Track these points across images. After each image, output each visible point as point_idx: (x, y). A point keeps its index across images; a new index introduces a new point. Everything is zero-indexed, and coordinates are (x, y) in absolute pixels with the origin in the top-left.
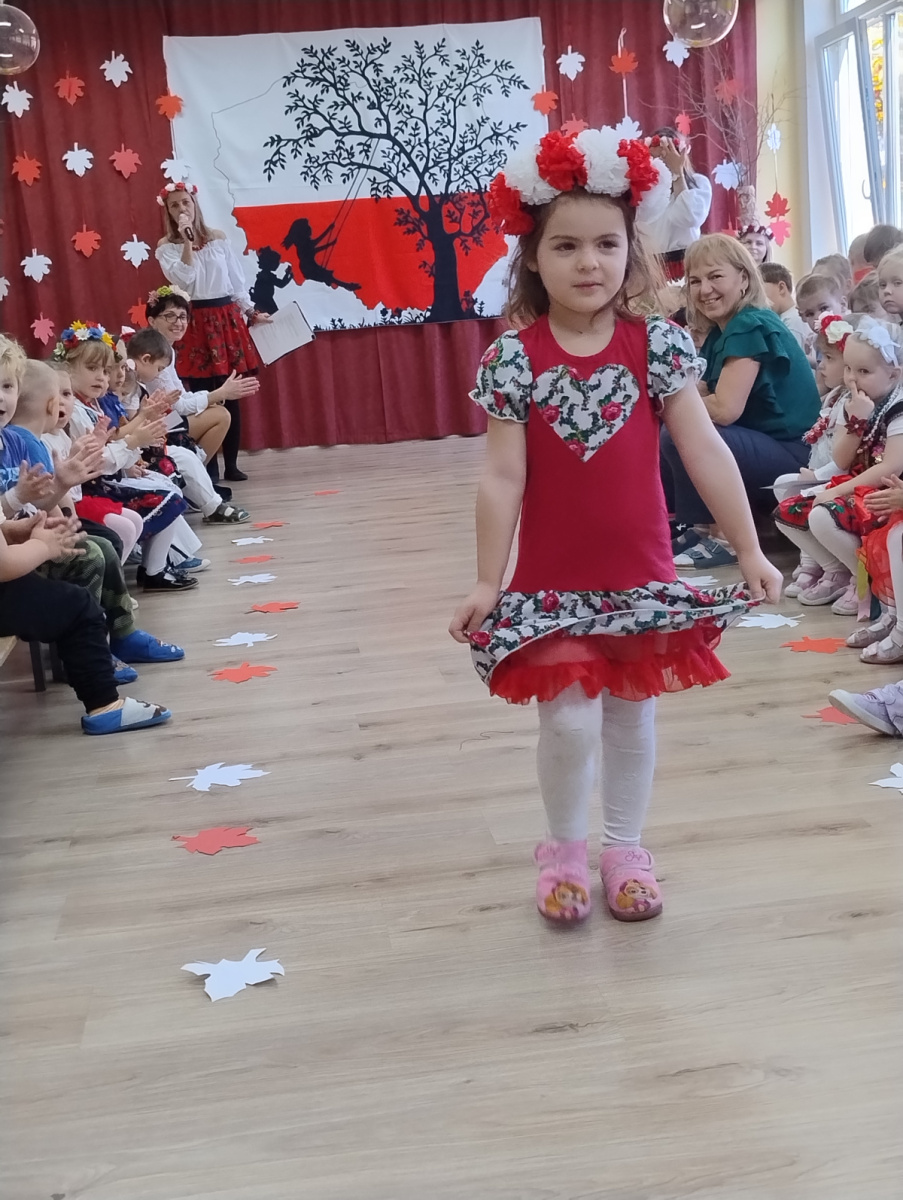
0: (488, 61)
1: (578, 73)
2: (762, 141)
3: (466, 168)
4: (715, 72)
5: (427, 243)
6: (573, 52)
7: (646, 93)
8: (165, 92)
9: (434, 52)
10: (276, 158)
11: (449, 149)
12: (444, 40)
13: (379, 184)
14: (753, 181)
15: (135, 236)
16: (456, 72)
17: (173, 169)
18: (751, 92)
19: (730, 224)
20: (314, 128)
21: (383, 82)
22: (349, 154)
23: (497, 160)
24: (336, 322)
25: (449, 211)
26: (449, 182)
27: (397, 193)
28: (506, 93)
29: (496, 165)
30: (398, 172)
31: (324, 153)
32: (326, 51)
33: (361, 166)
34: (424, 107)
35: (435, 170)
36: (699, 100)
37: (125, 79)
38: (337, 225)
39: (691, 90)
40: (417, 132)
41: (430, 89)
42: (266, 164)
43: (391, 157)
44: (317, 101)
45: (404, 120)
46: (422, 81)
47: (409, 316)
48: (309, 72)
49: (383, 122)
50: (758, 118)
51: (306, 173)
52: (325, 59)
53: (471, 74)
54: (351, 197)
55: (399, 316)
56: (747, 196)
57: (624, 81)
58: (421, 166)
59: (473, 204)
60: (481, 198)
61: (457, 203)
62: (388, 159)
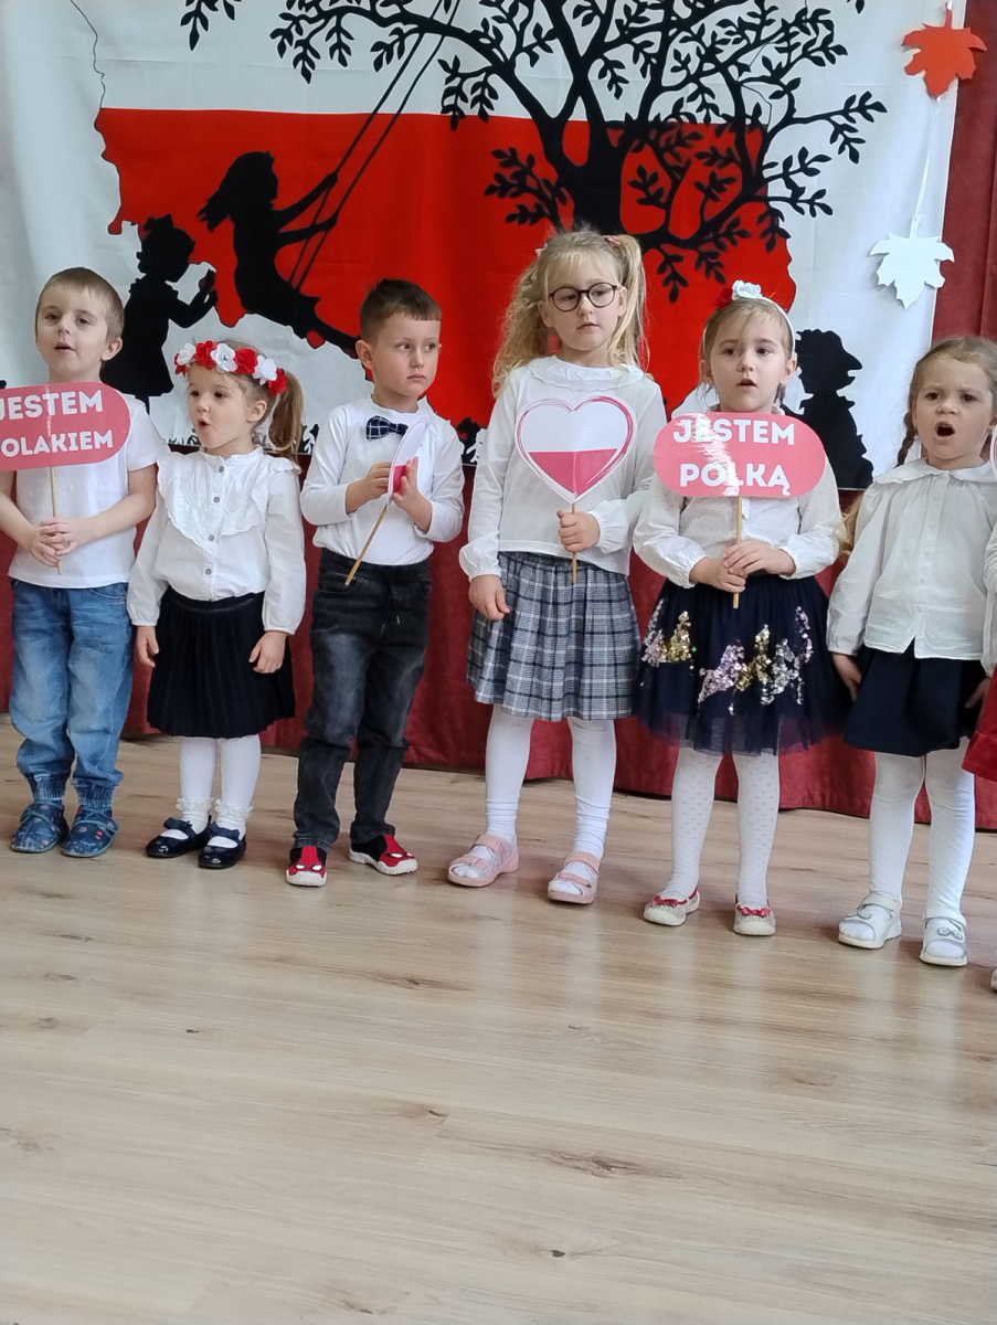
13: (465, 77)
23: (802, 38)
25: (641, 172)
26: (654, 90)
27: (507, 106)
29: (797, 52)
30: (519, 49)
33: (426, 25)
35: (623, 53)
38: (344, 180)
43: (506, 6)
51: (286, 34)
54: (390, 108)
58: (583, 36)
60: (740, 142)
61: (669, 148)
62: (498, 13)
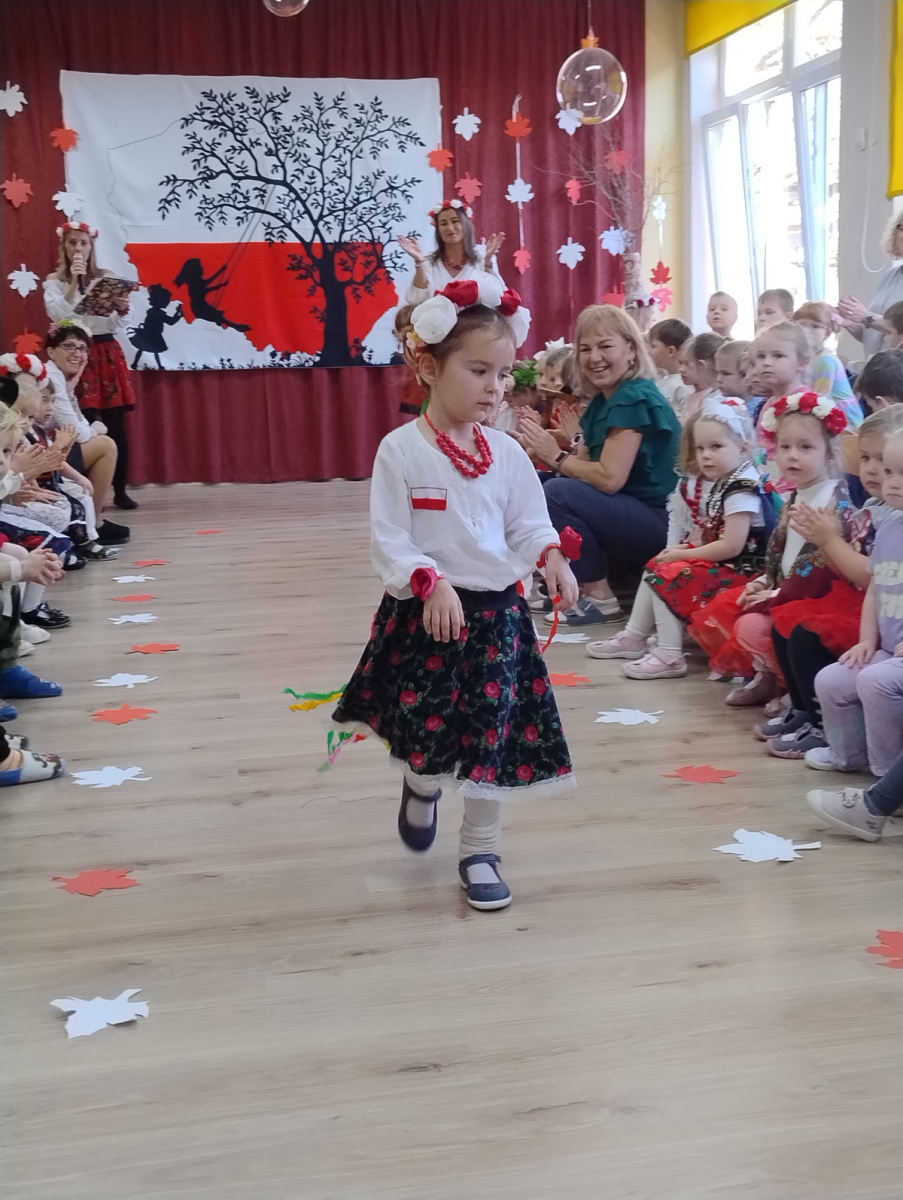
0: (386, 116)
1: (474, 134)
2: (648, 211)
3: (360, 219)
4: (606, 142)
5: (320, 291)
6: (470, 113)
7: (538, 157)
8: (61, 125)
9: (333, 104)
10: (171, 197)
11: (345, 199)
12: (343, 94)
13: (273, 228)
14: (638, 249)
15: (23, 266)
16: (354, 125)
17: (64, 202)
18: (639, 164)
19: (615, 289)
20: (211, 171)
21: (281, 130)
22: (245, 198)
23: (391, 212)
24: (225, 362)
25: (342, 260)
26: (343, 231)
27: (291, 239)
28: (402, 148)
29: (390, 217)
30: (293, 218)
31: (220, 195)
32: (225, 96)
33: (256, 210)
34: (320, 157)
35: (330, 219)
36: (590, 168)
37: (20, 109)
38: (229, 266)
39: (581, 158)
40: (313, 180)
41: (327, 140)
42: (161, 202)
43: (286, 203)
44: (215, 144)
45: (301, 167)
46: (320, 132)
47: (298, 359)
48: (208, 116)
49: (280, 169)
50: (645, 189)
51: (201, 214)
52: (224, 103)
53: (369, 128)
54: (245, 241)
55: (288, 359)
56: (632, 262)
57: (518, 145)
58: (316, 214)
59: (365, 254)
60: (374, 248)
61: (350, 251)
62: (283, 206)
